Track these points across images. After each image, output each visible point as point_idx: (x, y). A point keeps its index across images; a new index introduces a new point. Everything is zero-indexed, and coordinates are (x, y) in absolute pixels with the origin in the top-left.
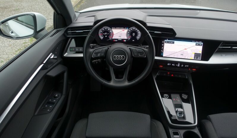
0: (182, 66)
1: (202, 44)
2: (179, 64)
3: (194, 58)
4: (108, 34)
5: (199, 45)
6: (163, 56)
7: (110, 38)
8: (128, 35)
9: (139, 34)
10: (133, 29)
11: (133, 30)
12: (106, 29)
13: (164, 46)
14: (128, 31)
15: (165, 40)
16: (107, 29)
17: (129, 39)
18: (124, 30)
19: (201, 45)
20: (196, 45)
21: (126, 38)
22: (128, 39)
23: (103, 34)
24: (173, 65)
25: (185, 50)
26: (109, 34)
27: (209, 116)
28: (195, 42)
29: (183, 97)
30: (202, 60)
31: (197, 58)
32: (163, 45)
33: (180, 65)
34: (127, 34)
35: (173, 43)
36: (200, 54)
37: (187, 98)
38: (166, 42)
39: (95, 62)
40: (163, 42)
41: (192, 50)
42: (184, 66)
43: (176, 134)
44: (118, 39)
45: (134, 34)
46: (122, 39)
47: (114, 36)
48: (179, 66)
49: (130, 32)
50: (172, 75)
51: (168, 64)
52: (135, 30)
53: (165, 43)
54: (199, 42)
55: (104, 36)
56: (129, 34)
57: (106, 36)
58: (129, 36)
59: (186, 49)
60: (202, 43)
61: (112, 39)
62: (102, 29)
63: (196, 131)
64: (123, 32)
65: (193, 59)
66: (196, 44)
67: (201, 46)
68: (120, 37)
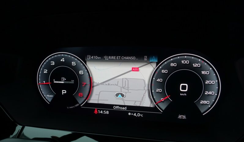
4: (72, 82)
7: (81, 101)
8: (158, 90)
9: (208, 87)
10: (178, 62)
11: (180, 65)
14: (156, 74)
16: (68, 62)
17: (163, 106)
18: (136, 65)
21: (147, 103)
22: (154, 109)
23: (52, 81)
26: (76, 82)
34: (153, 83)
44: (111, 106)
45: (184, 88)
46: (129, 108)
47: (96, 90)
49: (164, 76)
52: (190, 66)
55: (57, 88)
56: (161, 85)
57: (64, 92)
58: (162, 94)
61: (88, 104)
62: (49, 63)
64: (134, 74)
68: (123, 95)
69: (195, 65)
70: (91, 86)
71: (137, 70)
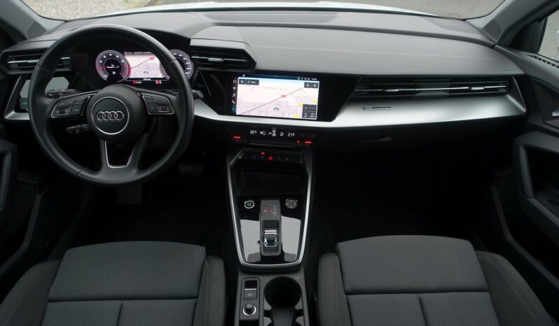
0: (282, 134)
1: (317, 84)
2: (274, 131)
3: (303, 116)
4: (118, 67)
5: (311, 86)
6: (237, 114)
7: (125, 77)
9: (188, 66)
12: (110, 57)
13: (236, 90)
15: (239, 78)
16: (114, 56)
17: (168, 77)
18: (152, 57)
19: (315, 85)
20: (305, 86)
21: (160, 76)
22: (165, 78)
23: (106, 67)
24: (262, 133)
25: (283, 99)
26: (120, 67)
28: (304, 79)
29: (287, 204)
30: (318, 120)
31: (308, 116)
32: (234, 88)
33: (278, 133)
35: (257, 83)
36: (315, 106)
37: (294, 207)
38: (242, 82)
39: (74, 130)
40: (234, 81)
41: (297, 98)
42: (286, 134)
43: (251, 284)
44: (142, 79)
46: (152, 79)
47: (132, 71)
48: (274, 135)
50: (271, 158)
51: (252, 132)
53: (240, 83)
54: (311, 80)
55: (110, 71)
57: (114, 73)
59: (283, 96)
60: (318, 82)
61: (129, 79)
62: (102, 57)
64: (150, 62)
65: (301, 118)
66: (306, 83)
67: (316, 87)
68: (147, 73)
69: (180, 55)
70: (130, 69)
71: (153, 59)
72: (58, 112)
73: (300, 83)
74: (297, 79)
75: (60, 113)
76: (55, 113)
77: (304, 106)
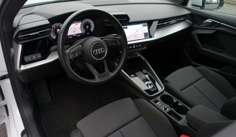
0: (137, 46)
2: (134, 46)
8: (83, 28)
9: (92, 26)
10: (85, 21)
11: (86, 22)
12: (57, 26)
14: (82, 25)
17: (84, 32)
18: (77, 24)
19: (146, 25)
20: (143, 26)
21: (80, 32)
22: (82, 33)
24: (130, 47)
27: (165, 79)
28: (142, 24)
29: (144, 72)
30: (150, 38)
31: (146, 37)
33: (136, 46)
34: (81, 27)
36: (147, 33)
37: (146, 72)
41: (141, 31)
42: (138, 46)
43: (156, 102)
44: (72, 35)
45: (87, 27)
46: (77, 34)
48: (134, 47)
49: (83, 25)
52: (88, 22)
54: (144, 23)
56: (83, 27)
58: (83, 29)
59: (137, 31)
61: (67, 36)
62: (53, 27)
63: (166, 93)
64: (77, 26)
65: (144, 38)
68: (75, 32)
69: (89, 21)
71: (77, 25)
72: (73, 55)
73: (141, 26)
74: (140, 24)
75: (74, 56)
76: (72, 56)
77: (144, 33)
